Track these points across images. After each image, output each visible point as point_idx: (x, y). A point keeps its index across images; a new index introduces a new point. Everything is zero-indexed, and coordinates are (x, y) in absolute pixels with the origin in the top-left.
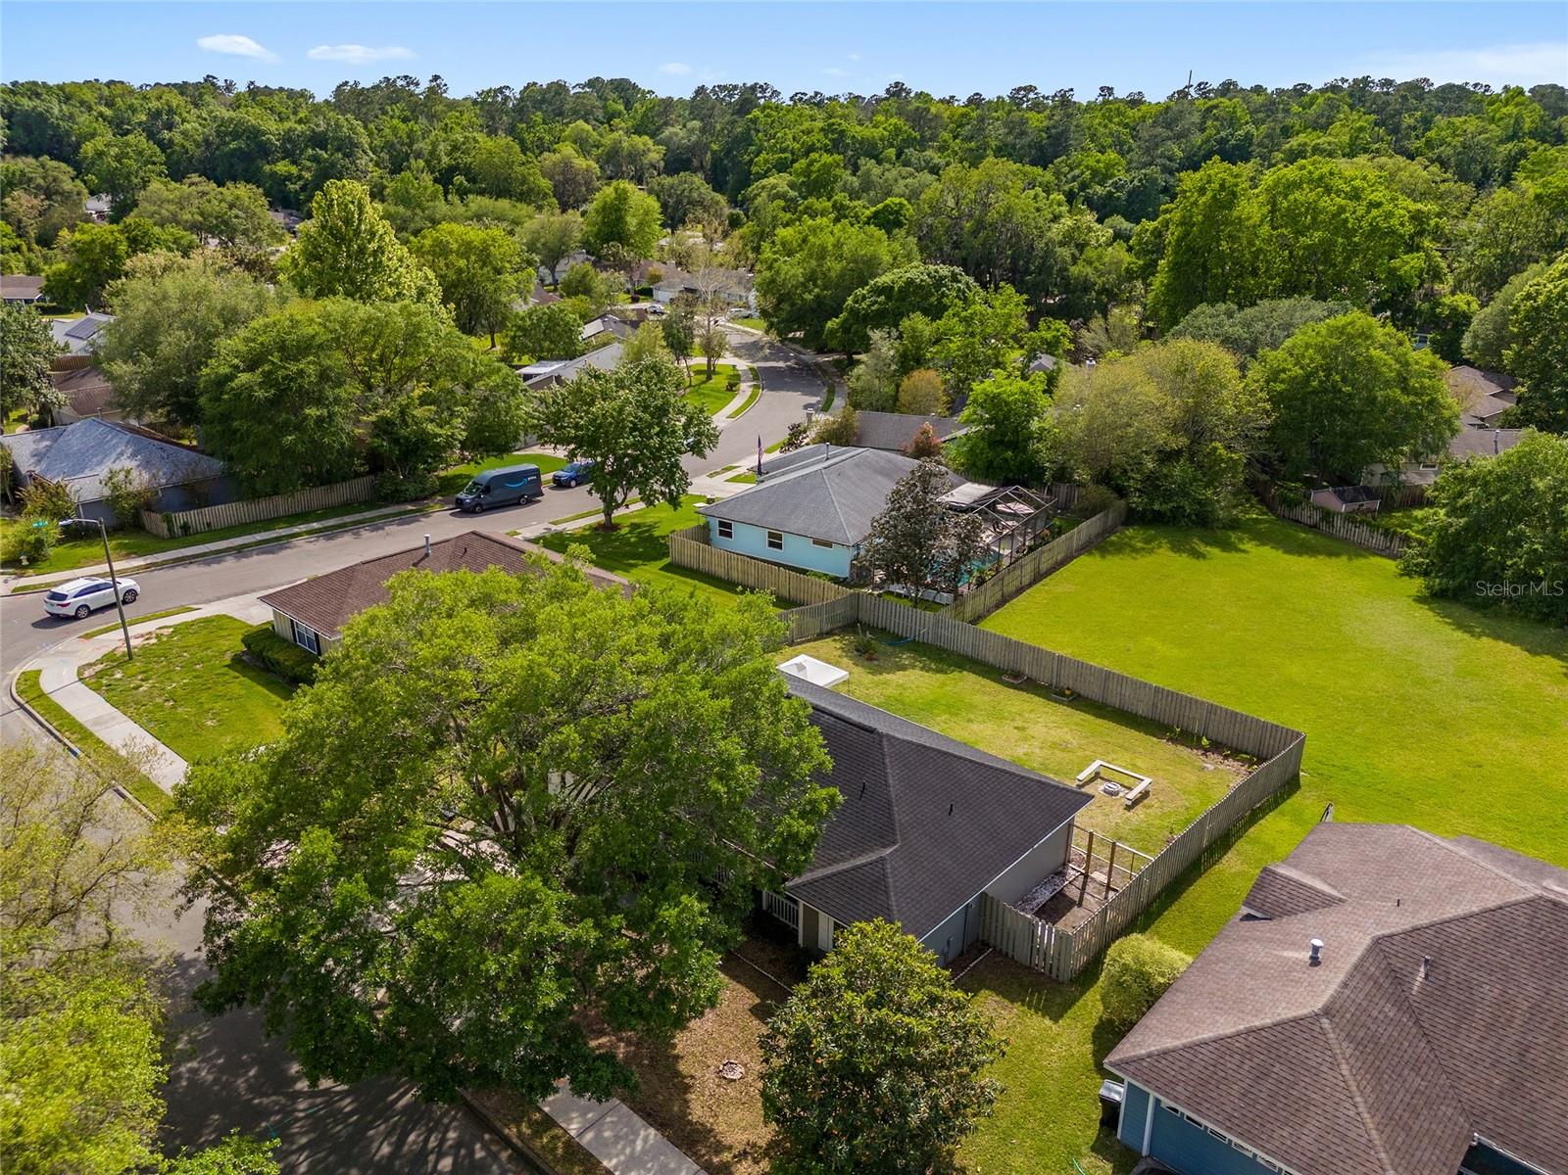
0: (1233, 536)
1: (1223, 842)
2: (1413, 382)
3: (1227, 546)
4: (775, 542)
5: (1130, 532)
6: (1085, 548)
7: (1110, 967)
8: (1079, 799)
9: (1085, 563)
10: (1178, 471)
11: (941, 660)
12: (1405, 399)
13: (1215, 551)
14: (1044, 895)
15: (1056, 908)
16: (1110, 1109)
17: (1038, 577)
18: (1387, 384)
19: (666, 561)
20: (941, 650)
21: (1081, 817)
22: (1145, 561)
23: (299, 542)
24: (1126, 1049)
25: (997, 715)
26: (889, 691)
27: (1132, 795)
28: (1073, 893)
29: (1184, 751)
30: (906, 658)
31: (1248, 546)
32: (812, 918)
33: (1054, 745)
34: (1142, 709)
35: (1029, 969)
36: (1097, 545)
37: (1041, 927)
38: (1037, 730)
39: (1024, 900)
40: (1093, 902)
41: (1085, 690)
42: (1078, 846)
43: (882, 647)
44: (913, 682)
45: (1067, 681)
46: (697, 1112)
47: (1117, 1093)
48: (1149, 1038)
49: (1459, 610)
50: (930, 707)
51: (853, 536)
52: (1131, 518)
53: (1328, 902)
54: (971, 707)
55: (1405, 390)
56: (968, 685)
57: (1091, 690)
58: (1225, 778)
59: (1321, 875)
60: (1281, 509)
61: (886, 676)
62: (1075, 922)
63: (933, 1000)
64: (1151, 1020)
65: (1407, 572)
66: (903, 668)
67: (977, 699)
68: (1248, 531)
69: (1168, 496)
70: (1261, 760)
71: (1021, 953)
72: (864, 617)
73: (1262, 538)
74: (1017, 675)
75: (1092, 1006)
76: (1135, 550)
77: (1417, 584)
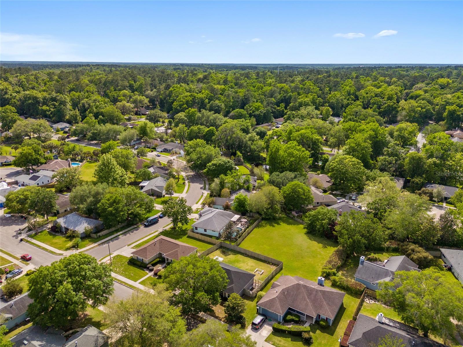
0: (279, 221)
1: (272, 279)
2: (306, 194)
3: (278, 224)
4: (205, 230)
5: (263, 222)
6: (255, 227)
7: (258, 295)
8: (255, 275)
9: (256, 230)
10: (270, 211)
11: (235, 253)
12: (304, 197)
13: (276, 225)
14: (251, 288)
15: (252, 289)
16: (258, 309)
17: (248, 234)
18: (302, 195)
19: (187, 235)
20: (235, 251)
21: (255, 278)
22: (265, 228)
23: (120, 236)
24: (259, 303)
25: (244, 262)
26: (229, 259)
27: (261, 273)
28: (254, 287)
29: (268, 265)
30: (230, 253)
31: (281, 223)
32: (225, 294)
33: (252, 266)
34: (263, 259)
35: (249, 297)
36: (258, 226)
37: (251, 292)
38: (249, 264)
39: (248, 289)
40: (256, 288)
41: (255, 256)
42: (254, 281)
43: (226, 251)
44: (232, 257)
45: (253, 255)
46: (217, 315)
47: (258, 308)
48: (261, 301)
49: (310, 236)
50: (235, 261)
51: (219, 230)
52: (263, 219)
53: (279, 286)
54: (240, 261)
55: (304, 195)
56: (239, 257)
57: (256, 256)
58: (273, 268)
59: (279, 283)
60: (288, 214)
61: (228, 257)
62: (254, 290)
63: (240, 300)
64: (261, 300)
65: (304, 228)
66: (230, 255)
67: (241, 259)
68: (282, 220)
69: (268, 215)
70: (278, 265)
71: (249, 295)
72: (222, 245)
73: (284, 222)
74: (246, 254)
75: (256, 300)
76: (264, 226)
77: (306, 230)
